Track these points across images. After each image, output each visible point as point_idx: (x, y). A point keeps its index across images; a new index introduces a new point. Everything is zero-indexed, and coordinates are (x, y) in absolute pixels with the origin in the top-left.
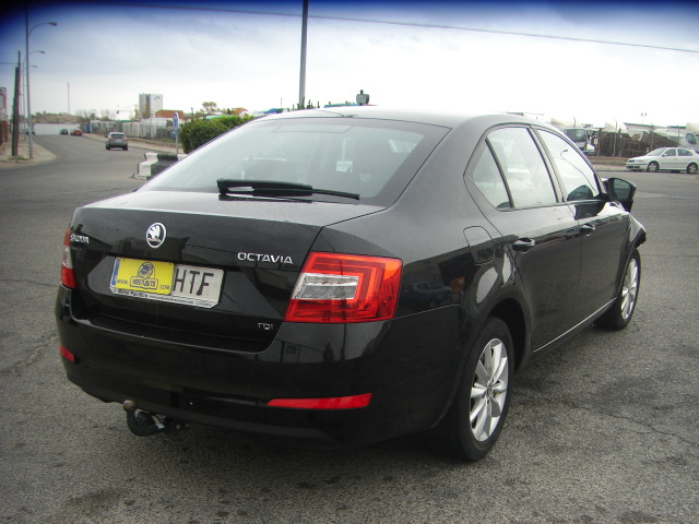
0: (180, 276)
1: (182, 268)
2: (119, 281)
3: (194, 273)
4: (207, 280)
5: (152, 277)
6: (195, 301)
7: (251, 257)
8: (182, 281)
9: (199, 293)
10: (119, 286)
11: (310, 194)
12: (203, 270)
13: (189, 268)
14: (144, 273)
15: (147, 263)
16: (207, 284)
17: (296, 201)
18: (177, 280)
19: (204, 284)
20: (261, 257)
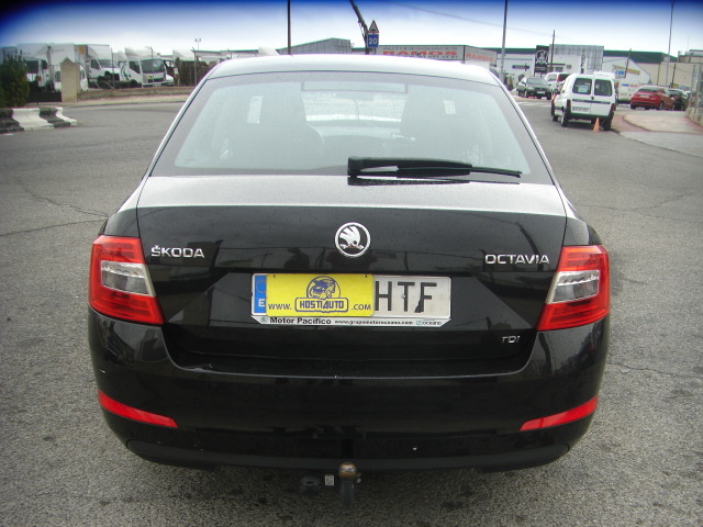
0: (383, 290)
1: (384, 281)
2: (272, 307)
3: (406, 285)
4: (428, 292)
5: (335, 295)
6: (415, 320)
7: (502, 259)
8: (389, 297)
9: (420, 309)
10: (271, 313)
11: (467, 173)
12: (418, 280)
13: (395, 279)
14: (320, 291)
15: (321, 278)
16: (430, 297)
17: (454, 182)
18: (378, 296)
19: (423, 297)
20: (515, 259)
